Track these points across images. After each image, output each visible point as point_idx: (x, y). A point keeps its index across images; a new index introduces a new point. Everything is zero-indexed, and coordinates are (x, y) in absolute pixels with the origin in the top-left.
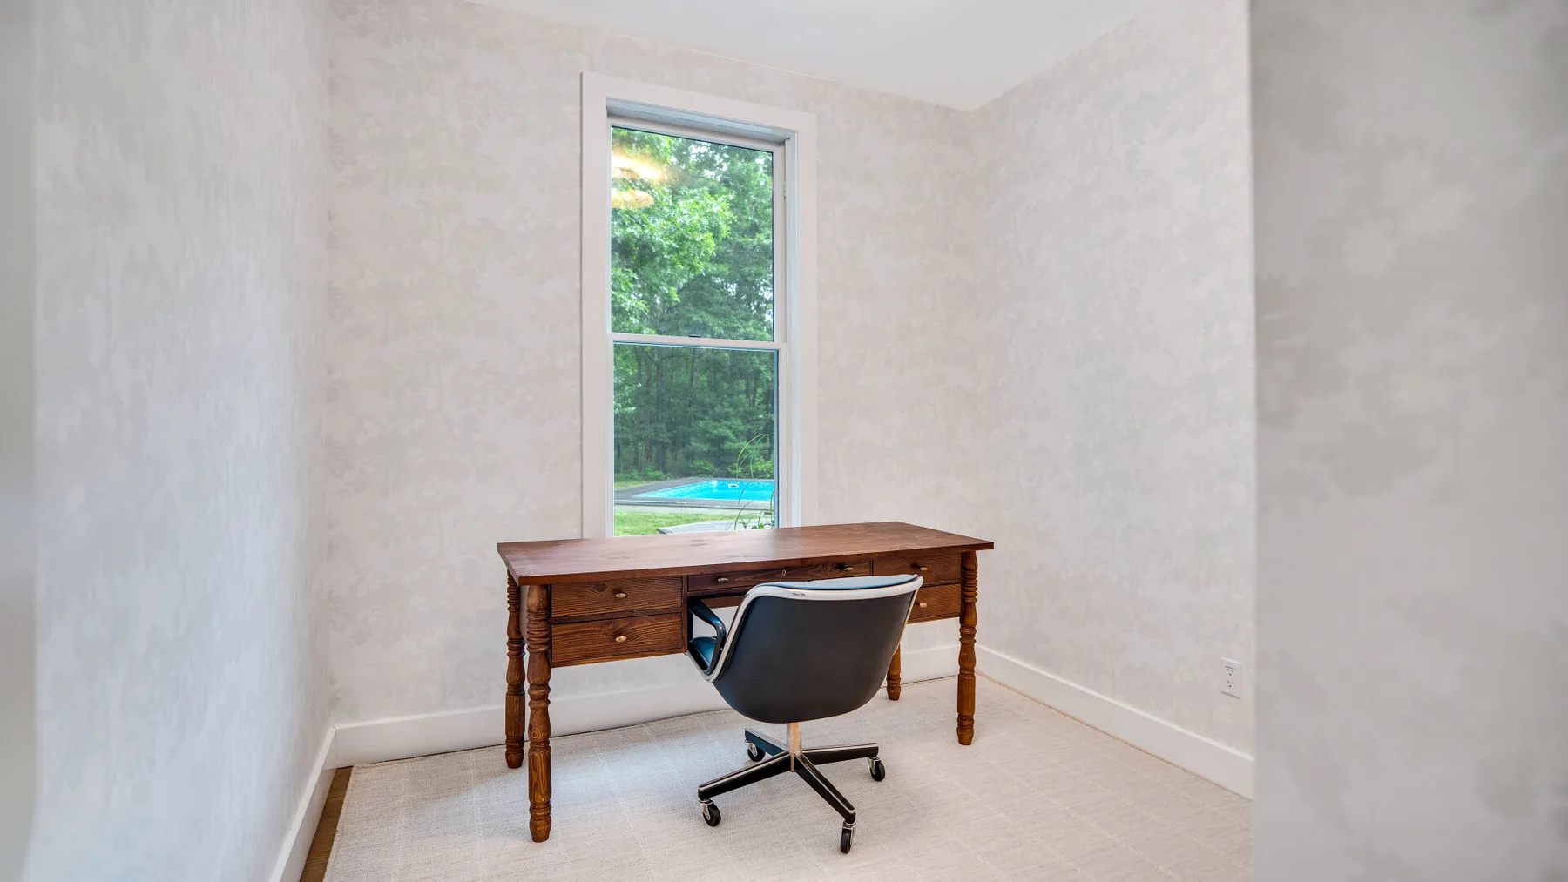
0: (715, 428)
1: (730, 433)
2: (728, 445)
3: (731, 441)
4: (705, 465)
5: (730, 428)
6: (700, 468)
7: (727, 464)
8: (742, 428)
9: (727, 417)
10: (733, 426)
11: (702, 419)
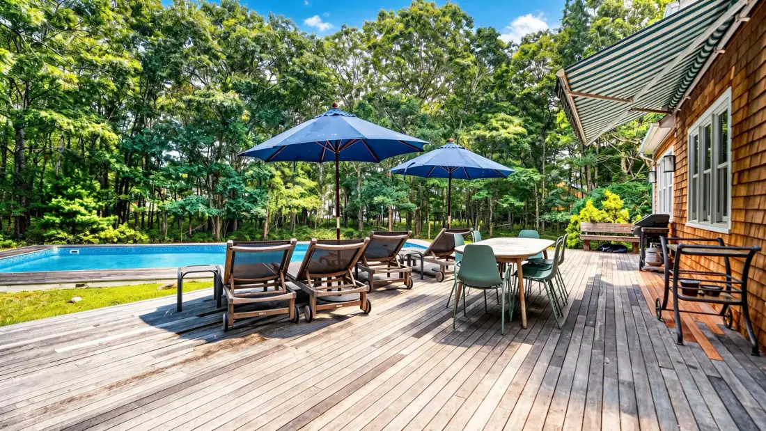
0: (67, 204)
1: (82, 210)
2: (79, 218)
3: (82, 215)
4: (59, 234)
5: (82, 205)
6: (52, 235)
7: (79, 232)
8: (93, 205)
9: (80, 196)
10: (85, 204)
11: (56, 198)
